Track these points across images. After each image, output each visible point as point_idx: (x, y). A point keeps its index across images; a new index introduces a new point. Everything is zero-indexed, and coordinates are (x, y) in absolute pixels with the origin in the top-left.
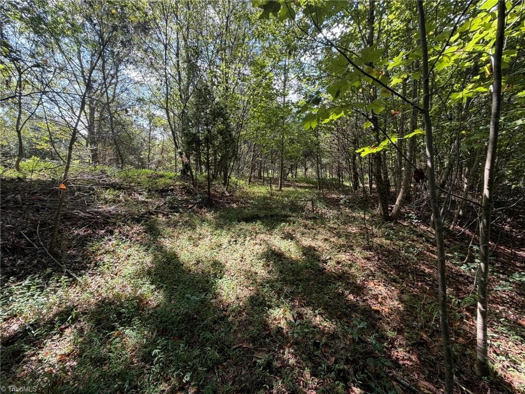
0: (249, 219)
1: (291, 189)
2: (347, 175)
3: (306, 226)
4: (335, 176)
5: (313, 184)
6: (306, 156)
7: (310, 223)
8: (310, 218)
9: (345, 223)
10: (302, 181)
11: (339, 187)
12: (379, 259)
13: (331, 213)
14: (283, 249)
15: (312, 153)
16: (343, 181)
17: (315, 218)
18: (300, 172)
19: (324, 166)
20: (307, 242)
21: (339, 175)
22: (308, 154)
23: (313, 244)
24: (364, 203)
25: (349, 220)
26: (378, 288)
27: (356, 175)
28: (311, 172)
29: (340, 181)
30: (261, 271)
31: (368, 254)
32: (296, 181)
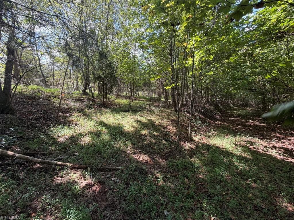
0: (126, 111)
1: (137, 101)
2: (163, 96)
3: (148, 114)
4: (157, 96)
5: (147, 99)
6: (143, 85)
7: (149, 112)
8: (149, 111)
9: (161, 113)
10: (142, 98)
11: (159, 101)
12: (172, 122)
13: (156, 110)
14: (141, 120)
15: (147, 84)
16: (161, 98)
17: (151, 111)
18: (141, 93)
19: (152, 91)
20: (149, 118)
21: (159, 95)
22: (145, 84)
23: (151, 118)
24: (169, 107)
25: (163, 112)
26: (170, 127)
27: (166, 96)
28: (146, 94)
29: (159, 98)
30: (136, 125)
31: (169, 120)
32: (139, 98)
